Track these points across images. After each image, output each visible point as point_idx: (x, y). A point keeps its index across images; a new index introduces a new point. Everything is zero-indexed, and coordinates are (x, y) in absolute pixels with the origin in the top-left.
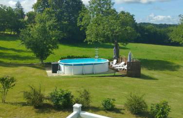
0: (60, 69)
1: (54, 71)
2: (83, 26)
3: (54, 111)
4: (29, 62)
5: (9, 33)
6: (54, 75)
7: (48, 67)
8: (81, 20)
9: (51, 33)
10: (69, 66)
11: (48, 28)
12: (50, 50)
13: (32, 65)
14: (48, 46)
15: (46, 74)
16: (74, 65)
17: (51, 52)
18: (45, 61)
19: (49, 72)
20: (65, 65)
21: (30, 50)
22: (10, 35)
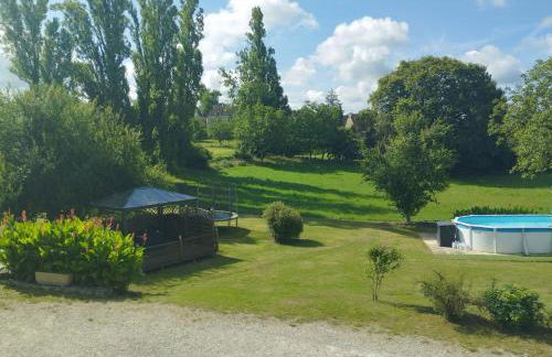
0: (458, 239)
1: (446, 242)
2: (503, 135)
3: (497, 333)
4: (379, 218)
5: (319, 157)
6: (447, 250)
7: (425, 231)
8: (499, 120)
9: (432, 155)
10: (483, 233)
11: (425, 145)
12: (427, 192)
13: (385, 226)
14: (421, 184)
15: (426, 247)
16: (499, 230)
17: (429, 198)
18: (415, 219)
19: (433, 244)
20: (473, 228)
21: (383, 193)
22: (321, 161)
